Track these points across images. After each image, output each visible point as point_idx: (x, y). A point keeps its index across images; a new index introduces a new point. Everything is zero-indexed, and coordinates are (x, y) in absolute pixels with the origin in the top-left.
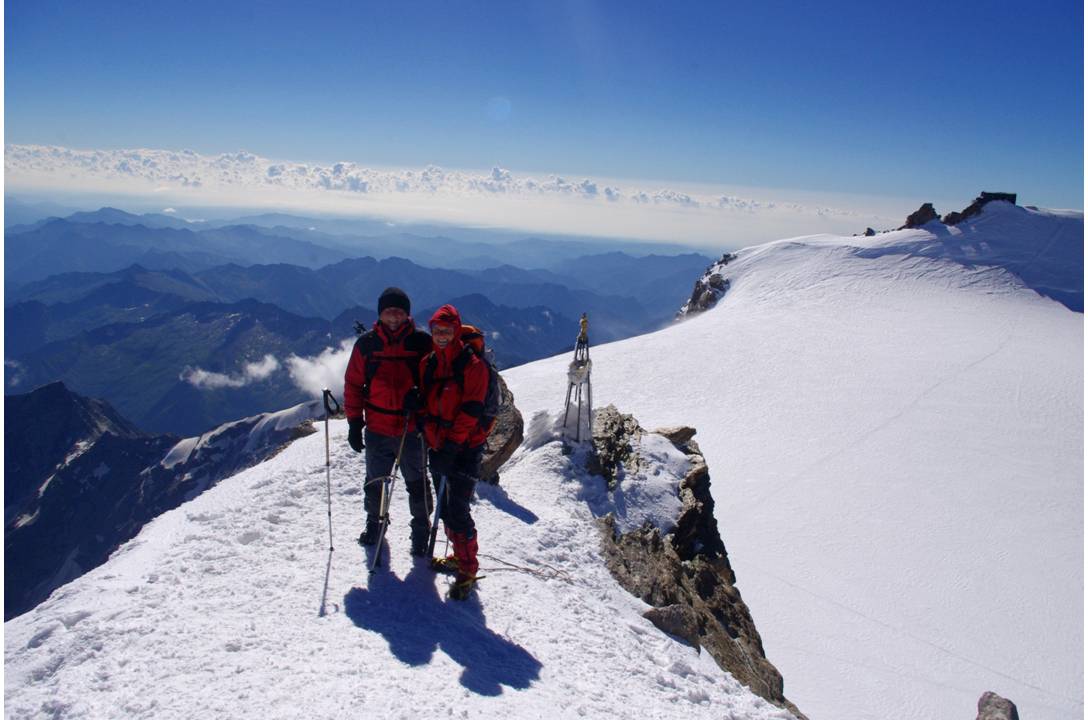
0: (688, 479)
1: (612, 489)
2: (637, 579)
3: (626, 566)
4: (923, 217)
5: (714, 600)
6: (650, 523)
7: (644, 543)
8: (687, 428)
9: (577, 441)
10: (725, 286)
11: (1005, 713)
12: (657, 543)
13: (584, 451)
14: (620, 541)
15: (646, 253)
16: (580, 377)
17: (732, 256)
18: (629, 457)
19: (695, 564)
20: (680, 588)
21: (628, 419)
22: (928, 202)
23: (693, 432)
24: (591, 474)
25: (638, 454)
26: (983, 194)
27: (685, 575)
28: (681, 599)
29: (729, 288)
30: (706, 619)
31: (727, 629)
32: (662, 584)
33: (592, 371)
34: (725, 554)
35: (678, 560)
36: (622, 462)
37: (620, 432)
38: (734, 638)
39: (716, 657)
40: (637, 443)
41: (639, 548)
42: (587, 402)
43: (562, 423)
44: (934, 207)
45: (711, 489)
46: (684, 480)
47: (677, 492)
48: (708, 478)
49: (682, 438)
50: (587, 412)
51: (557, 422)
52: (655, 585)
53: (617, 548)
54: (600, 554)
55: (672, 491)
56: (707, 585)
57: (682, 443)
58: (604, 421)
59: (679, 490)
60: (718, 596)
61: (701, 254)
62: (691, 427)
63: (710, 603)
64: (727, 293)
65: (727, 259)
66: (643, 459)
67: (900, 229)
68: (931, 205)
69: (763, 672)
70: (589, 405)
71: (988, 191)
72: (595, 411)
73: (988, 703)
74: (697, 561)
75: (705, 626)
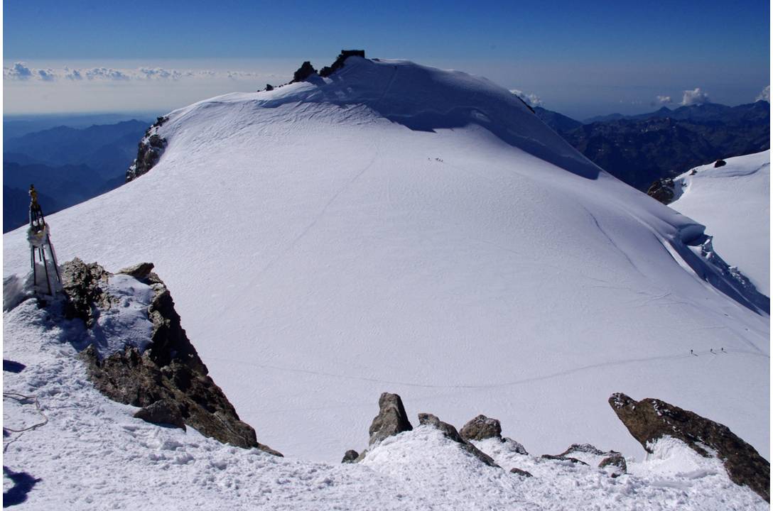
0: (154, 304)
1: (90, 327)
2: (124, 390)
3: (113, 383)
4: (305, 73)
5: (192, 390)
6: (129, 344)
7: (125, 361)
8: (145, 264)
9: (50, 294)
10: (163, 144)
11: (394, 403)
12: (136, 359)
13: (59, 301)
14: (103, 365)
15: (89, 124)
16: (40, 240)
17: (165, 118)
18: (100, 298)
19: (173, 367)
20: (162, 388)
21: (93, 267)
22: (307, 61)
23: (151, 266)
24: (69, 318)
25: (108, 293)
26: (343, 52)
27: (164, 377)
28: (164, 395)
29: (167, 145)
30: (187, 405)
31: (207, 408)
32: (146, 389)
33: (51, 233)
34: (195, 353)
35: (156, 368)
36: (95, 303)
37: (89, 279)
38: (214, 412)
39: (200, 430)
40: (105, 284)
41: (121, 366)
42: (52, 260)
43: (32, 282)
44: (311, 64)
45: (176, 308)
46: (151, 305)
47: (147, 315)
48: (171, 299)
49: (144, 273)
50: (53, 268)
51: (27, 282)
52: (140, 391)
53: (102, 371)
54: (88, 380)
55: (142, 316)
56: (184, 380)
57: (145, 276)
58: (71, 273)
59: (148, 314)
60: (195, 386)
61: (138, 119)
62: (149, 262)
63: (190, 393)
64: (167, 149)
65: (161, 121)
66: (113, 297)
67: (291, 83)
68: (309, 63)
69: (239, 430)
70: (55, 262)
71: (345, 49)
72: (62, 266)
73: (384, 400)
74: (173, 365)
75: (188, 410)
